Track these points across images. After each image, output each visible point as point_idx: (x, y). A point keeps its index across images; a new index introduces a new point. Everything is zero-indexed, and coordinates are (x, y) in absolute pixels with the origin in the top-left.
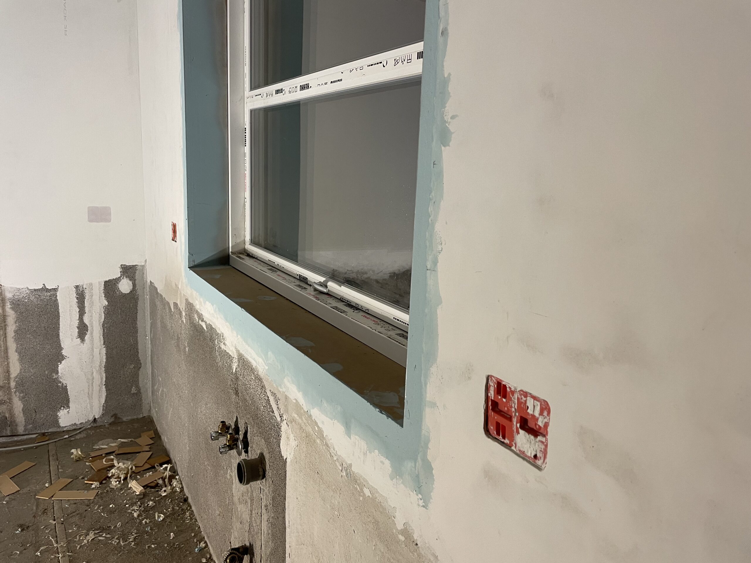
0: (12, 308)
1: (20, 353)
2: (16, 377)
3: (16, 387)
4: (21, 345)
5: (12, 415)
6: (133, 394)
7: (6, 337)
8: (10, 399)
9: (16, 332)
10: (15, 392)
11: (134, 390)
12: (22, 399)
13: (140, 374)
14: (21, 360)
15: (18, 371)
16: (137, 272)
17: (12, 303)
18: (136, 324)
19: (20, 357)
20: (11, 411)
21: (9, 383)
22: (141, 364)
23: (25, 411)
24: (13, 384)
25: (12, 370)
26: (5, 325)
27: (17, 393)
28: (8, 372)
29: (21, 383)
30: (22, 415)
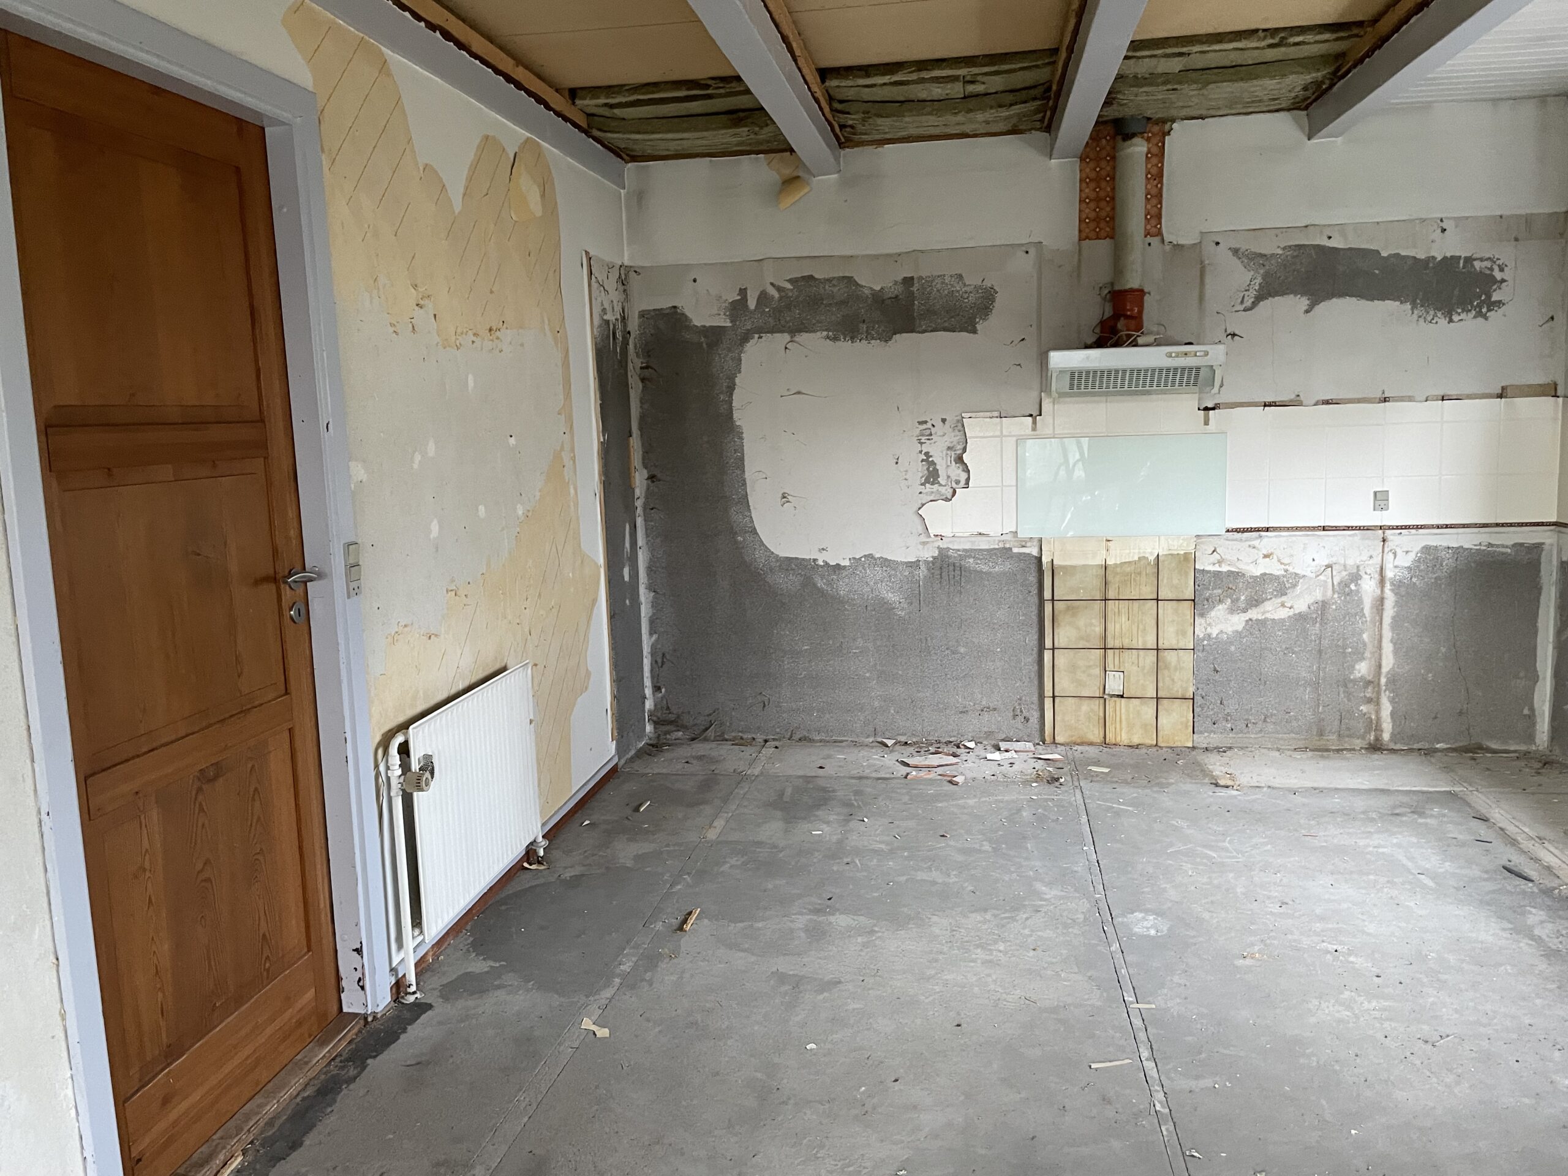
0: (1392, 590)
1: (1395, 644)
2: (1388, 673)
3: (1386, 685)
4: (1398, 634)
5: (1378, 719)
6: (1525, 715)
7: (1381, 624)
8: (1378, 698)
9: (1393, 618)
10: (1385, 691)
11: (1526, 711)
12: (1392, 701)
13: (1536, 689)
14: (1396, 652)
15: (1391, 666)
16: (1544, 553)
17: (1392, 584)
18: (1536, 622)
19: (1395, 648)
20: (1378, 712)
21: (1379, 679)
22: (1538, 676)
23: (1393, 714)
24: (1383, 680)
25: (1384, 663)
26: (1382, 609)
27: (1387, 692)
28: (1380, 666)
29: (1393, 680)
30: (1389, 720)
